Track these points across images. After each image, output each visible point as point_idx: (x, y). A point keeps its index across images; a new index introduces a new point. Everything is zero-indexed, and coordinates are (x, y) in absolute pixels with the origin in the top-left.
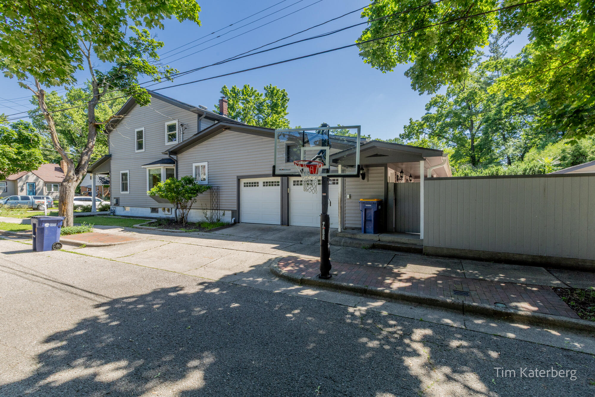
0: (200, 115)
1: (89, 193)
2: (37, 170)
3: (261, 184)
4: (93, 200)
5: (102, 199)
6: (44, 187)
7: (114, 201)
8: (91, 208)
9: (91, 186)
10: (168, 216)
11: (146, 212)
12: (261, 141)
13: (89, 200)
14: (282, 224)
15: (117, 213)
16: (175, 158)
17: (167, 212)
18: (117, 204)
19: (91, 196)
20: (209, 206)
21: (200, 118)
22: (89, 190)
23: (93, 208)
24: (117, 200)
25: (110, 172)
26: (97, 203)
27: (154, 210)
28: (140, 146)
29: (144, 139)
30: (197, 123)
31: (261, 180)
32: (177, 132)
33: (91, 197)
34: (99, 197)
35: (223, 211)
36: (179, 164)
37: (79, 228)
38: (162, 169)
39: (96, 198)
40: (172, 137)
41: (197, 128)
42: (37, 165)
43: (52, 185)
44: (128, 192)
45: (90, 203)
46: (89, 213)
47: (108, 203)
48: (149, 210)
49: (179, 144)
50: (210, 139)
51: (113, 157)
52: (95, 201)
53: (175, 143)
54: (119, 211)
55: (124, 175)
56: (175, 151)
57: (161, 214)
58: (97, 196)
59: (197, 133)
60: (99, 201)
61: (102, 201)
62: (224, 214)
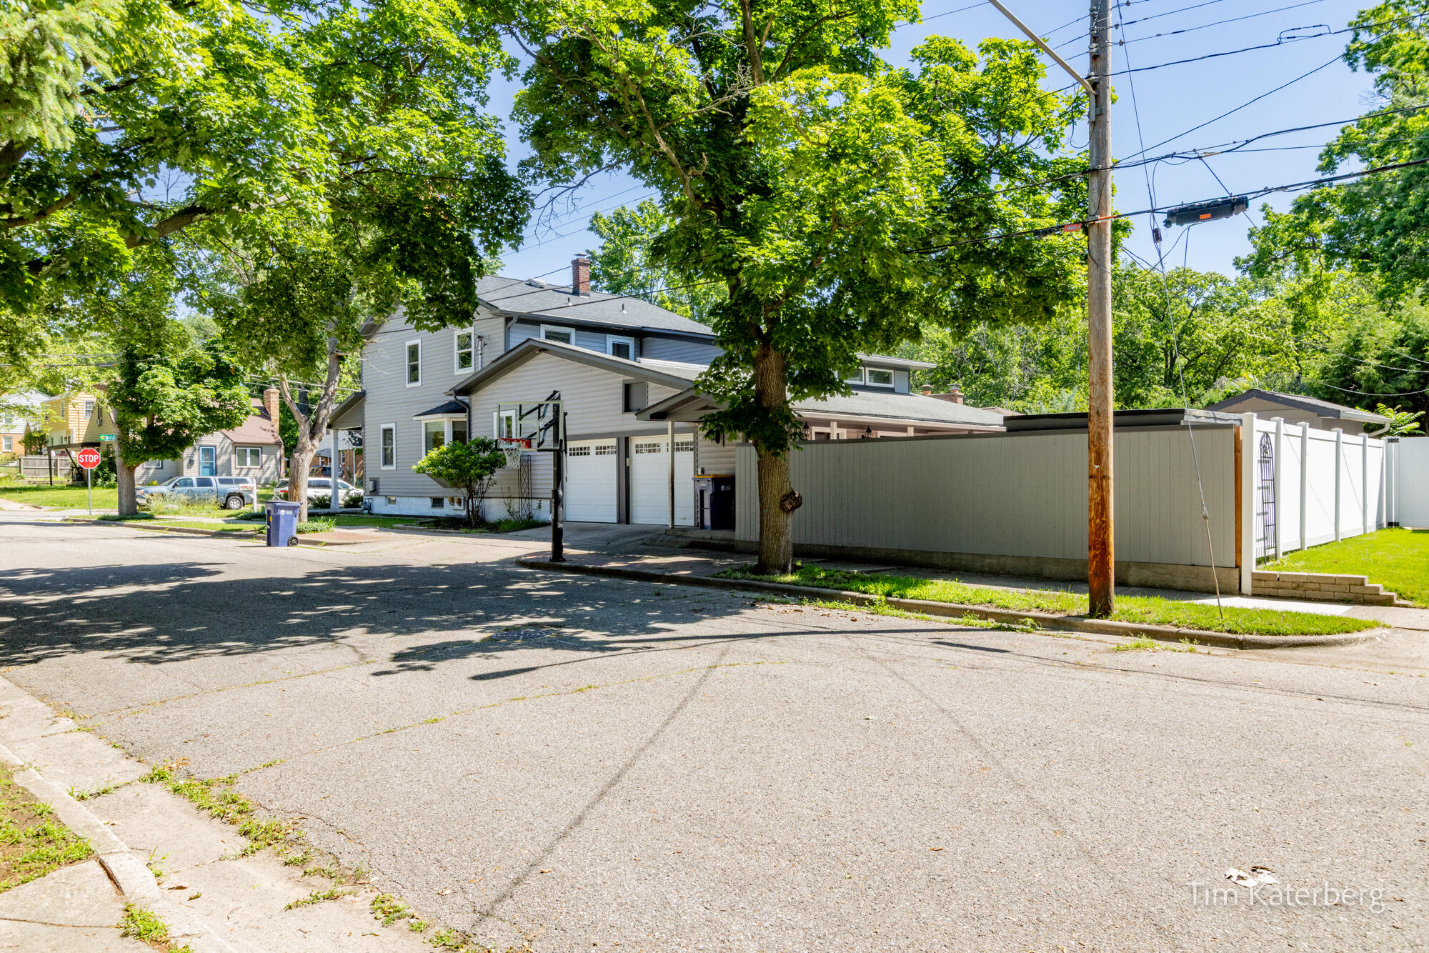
0: (508, 320)
1: (325, 469)
2: (241, 425)
3: (593, 451)
4: (332, 485)
5: (352, 483)
6: (233, 456)
7: (370, 486)
8: (330, 500)
9: (329, 450)
10: (458, 513)
11: (423, 507)
12: (589, 374)
13: (326, 486)
14: (619, 522)
15: (376, 510)
16: (467, 401)
17: (456, 506)
18: (375, 491)
19: (329, 475)
20: (515, 492)
21: (509, 324)
22: (323, 463)
23: (333, 500)
24: (376, 483)
25: (363, 425)
26: (342, 493)
27: (437, 502)
28: (414, 377)
29: (420, 362)
30: (503, 334)
31: (592, 444)
32: (472, 349)
33: (329, 479)
34: (345, 480)
35: (538, 501)
36: (473, 412)
37: (315, 525)
38: (445, 423)
39: (340, 481)
40: (465, 360)
41: (503, 343)
42: (242, 417)
43: (248, 450)
44: (392, 468)
45: (329, 492)
46: (326, 511)
47: (361, 491)
48: (429, 502)
49: (476, 373)
50: (519, 369)
51: (369, 398)
52: (336, 488)
53: (469, 371)
54: (380, 505)
55: (387, 432)
56: (468, 389)
57: (448, 510)
58: (341, 476)
59: (503, 353)
60: (345, 487)
61: (351, 487)
62: (539, 507)
